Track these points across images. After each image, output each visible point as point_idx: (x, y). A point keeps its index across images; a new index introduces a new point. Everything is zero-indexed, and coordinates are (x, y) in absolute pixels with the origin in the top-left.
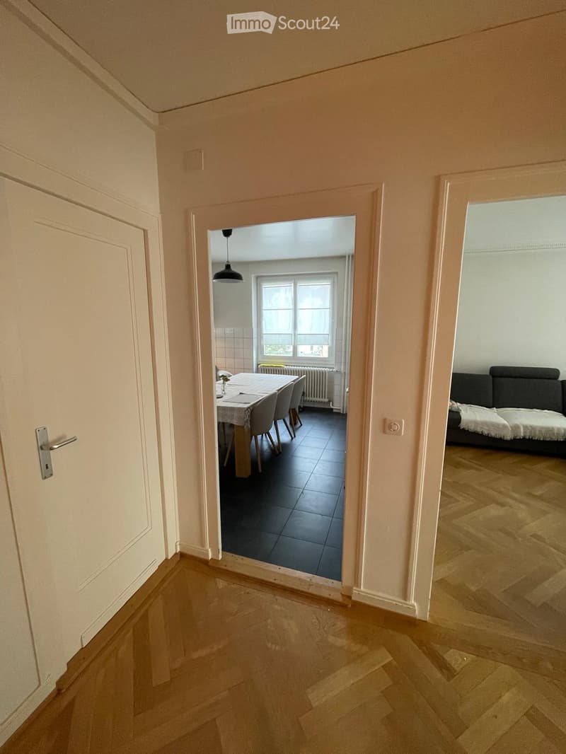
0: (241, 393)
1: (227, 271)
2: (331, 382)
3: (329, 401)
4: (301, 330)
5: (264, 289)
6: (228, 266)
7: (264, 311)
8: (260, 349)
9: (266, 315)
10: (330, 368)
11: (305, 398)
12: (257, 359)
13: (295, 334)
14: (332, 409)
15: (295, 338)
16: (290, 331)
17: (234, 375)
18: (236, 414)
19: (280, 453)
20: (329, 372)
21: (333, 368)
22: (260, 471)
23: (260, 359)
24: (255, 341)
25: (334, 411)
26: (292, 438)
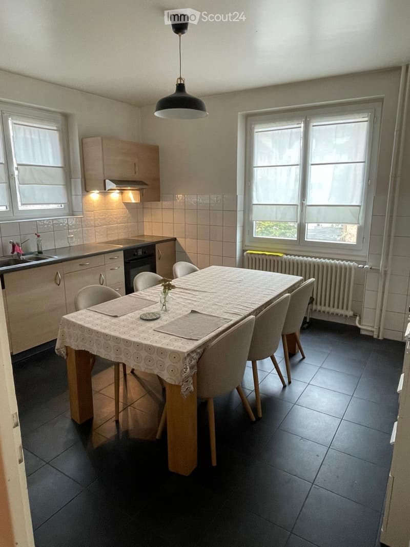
0: (193, 312)
1: (180, 95)
2: (360, 285)
3: (355, 316)
4: (312, 199)
5: (256, 134)
6: (181, 87)
7: (255, 169)
8: (248, 227)
9: (259, 175)
10: (358, 262)
11: (314, 307)
12: (243, 241)
13: (302, 204)
14: (359, 329)
15: (302, 211)
16: (296, 201)
17: (200, 269)
18: (168, 362)
19: (258, 419)
20: (357, 269)
21: (365, 263)
22: (214, 463)
23: (247, 243)
24: (240, 215)
25: (363, 332)
26: (285, 387)
